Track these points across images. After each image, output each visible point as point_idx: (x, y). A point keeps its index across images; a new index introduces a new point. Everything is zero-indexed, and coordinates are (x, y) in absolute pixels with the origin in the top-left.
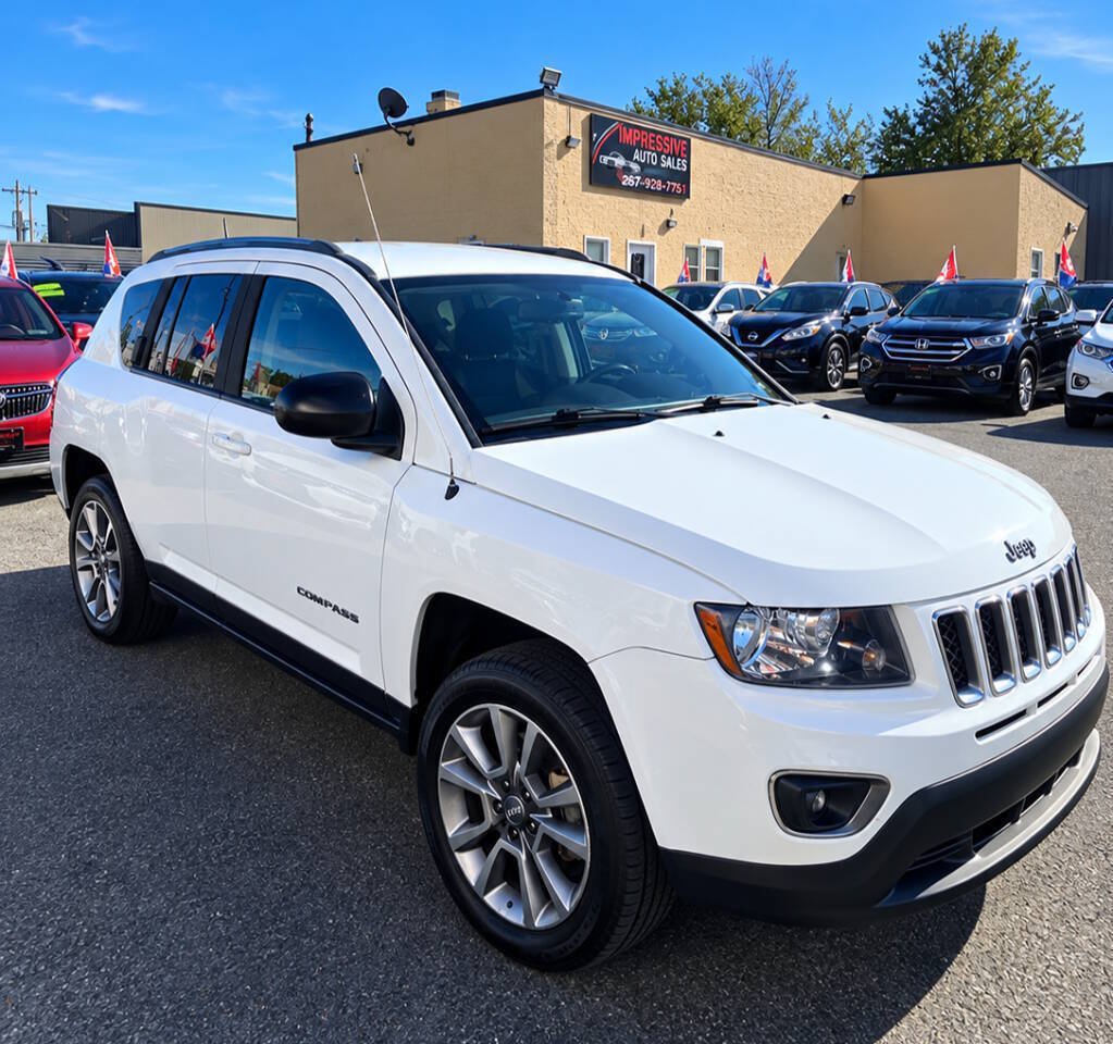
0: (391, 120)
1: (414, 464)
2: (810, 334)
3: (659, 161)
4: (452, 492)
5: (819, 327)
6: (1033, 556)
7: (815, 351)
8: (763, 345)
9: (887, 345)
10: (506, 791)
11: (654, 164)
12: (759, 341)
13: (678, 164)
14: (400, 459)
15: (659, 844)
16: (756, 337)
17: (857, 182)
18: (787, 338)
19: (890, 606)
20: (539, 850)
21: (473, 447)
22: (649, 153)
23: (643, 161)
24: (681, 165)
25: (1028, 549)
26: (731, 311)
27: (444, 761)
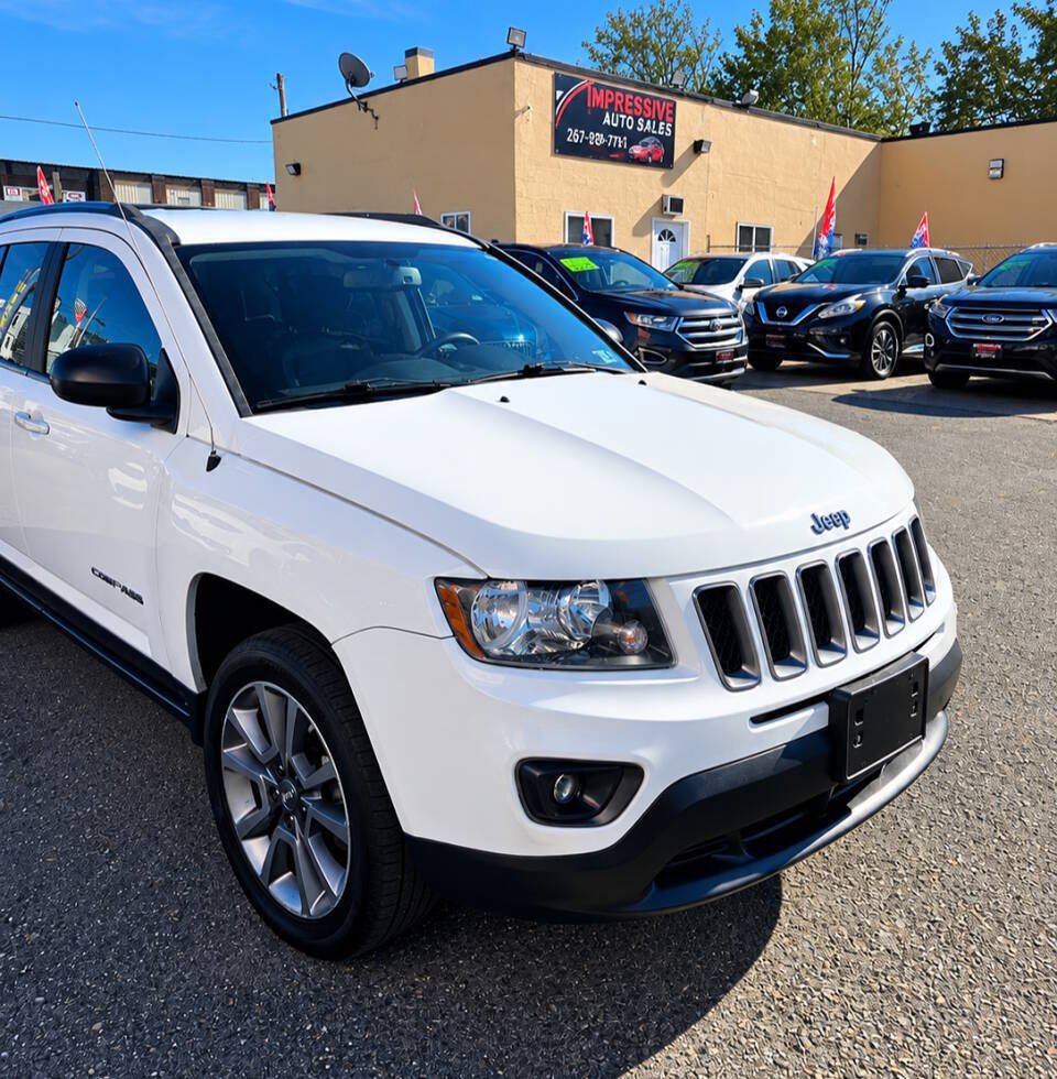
0: (356, 91)
1: (188, 436)
2: (851, 311)
3: (636, 124)
4: (213, 462)
5: (862, 302)
6: (846, 527)
7: (859, 328)
8: (796, 322)
9: (953, 320)
10: (280, 776)
11: (630, 128)
12: (789, 318)
13: (661, 128)
14: (175, 432)
15: (404, 830)
16: (786, 313)
17: (875, 144)
18: (823, 315)
19: (645, 579)
20: (310, 836)
21: (241, 416)
22: (623, 117)
23: (615, 125)
24: (663, 129)
25: (841, 519)
26: (759, 285)
27: (226, 747)
